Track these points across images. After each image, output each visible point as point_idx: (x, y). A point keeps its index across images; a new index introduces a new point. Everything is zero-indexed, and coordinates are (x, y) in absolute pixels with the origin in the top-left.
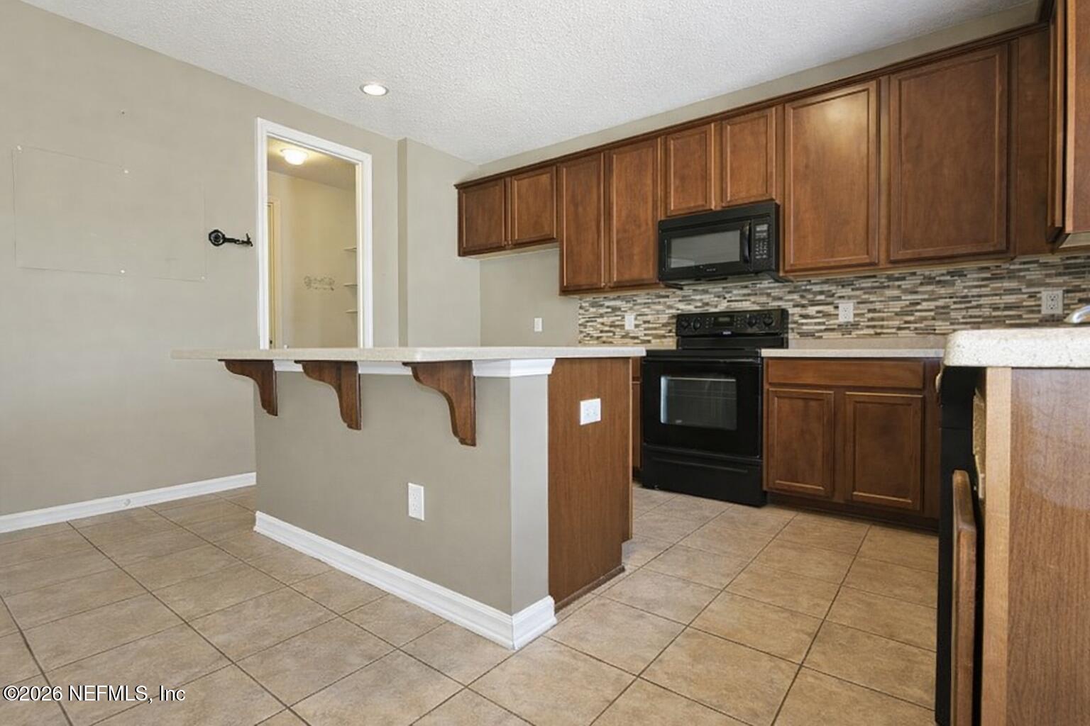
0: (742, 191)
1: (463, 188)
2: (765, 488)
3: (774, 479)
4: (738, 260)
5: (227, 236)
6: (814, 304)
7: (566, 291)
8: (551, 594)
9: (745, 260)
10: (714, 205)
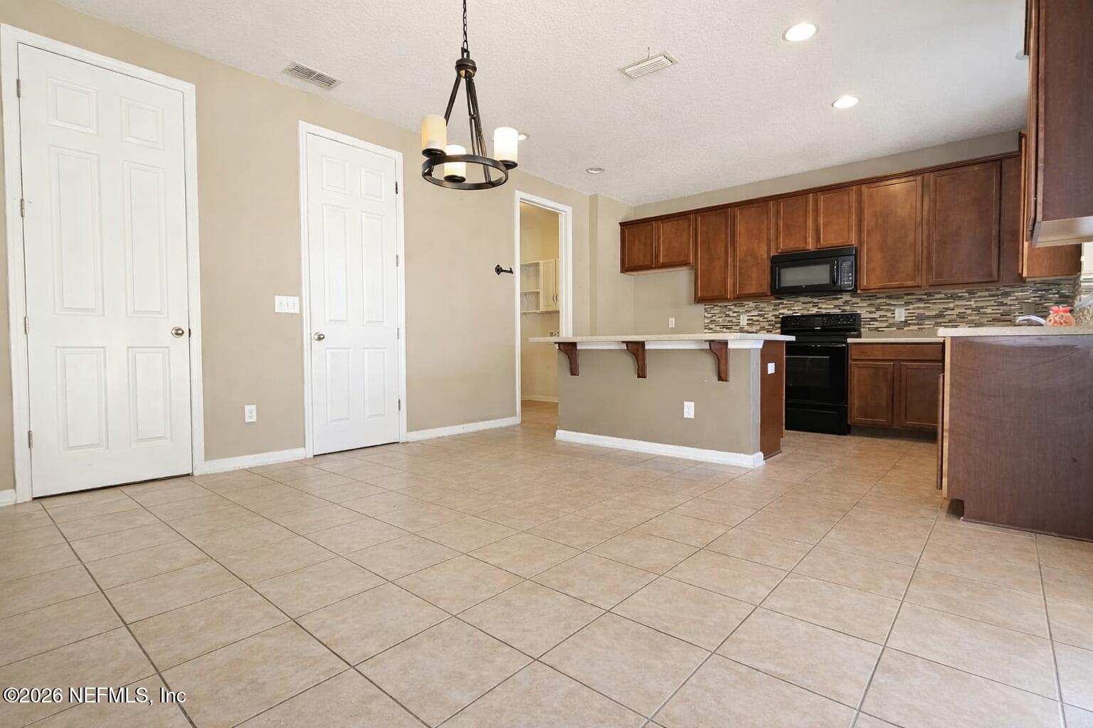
0: (830, 239)
1: (624, 225)
2: (849, 423)
3: (855, 416)
4: (829, 283)
5: (503, 269)
6: (878, 309)
7: (699, 300)
8: (761, 450)
9: (834, 282)
10: (811, 246)
